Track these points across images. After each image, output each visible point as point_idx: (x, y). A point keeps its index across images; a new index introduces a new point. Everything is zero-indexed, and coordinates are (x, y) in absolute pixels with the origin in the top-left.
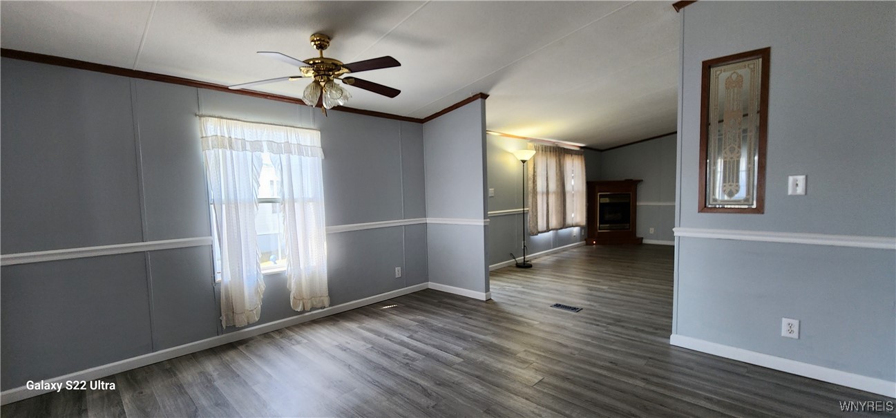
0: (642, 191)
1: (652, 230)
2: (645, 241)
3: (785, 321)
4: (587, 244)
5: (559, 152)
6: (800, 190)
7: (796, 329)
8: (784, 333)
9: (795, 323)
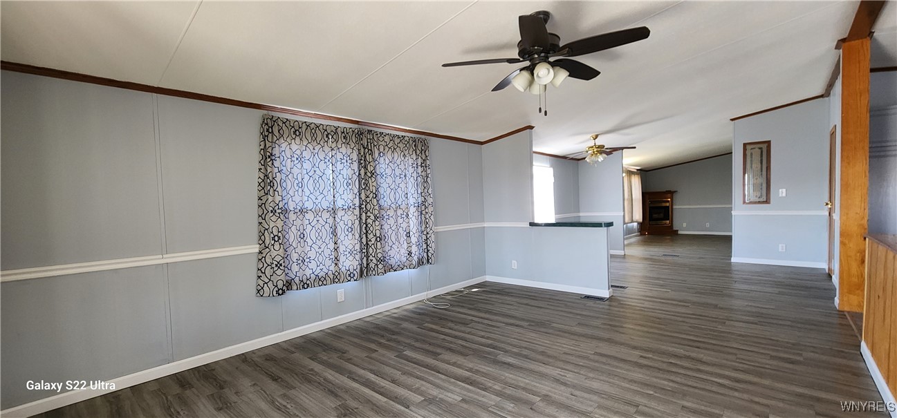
0: (677, 197)
1: (685, 225)
2: (680, 232)
3: (780, 245)
4: (641, 235)
5: (630, 173)
6: (784, 195)
7: (784, 248)
8: (780, 250)
9: (784, 245)
